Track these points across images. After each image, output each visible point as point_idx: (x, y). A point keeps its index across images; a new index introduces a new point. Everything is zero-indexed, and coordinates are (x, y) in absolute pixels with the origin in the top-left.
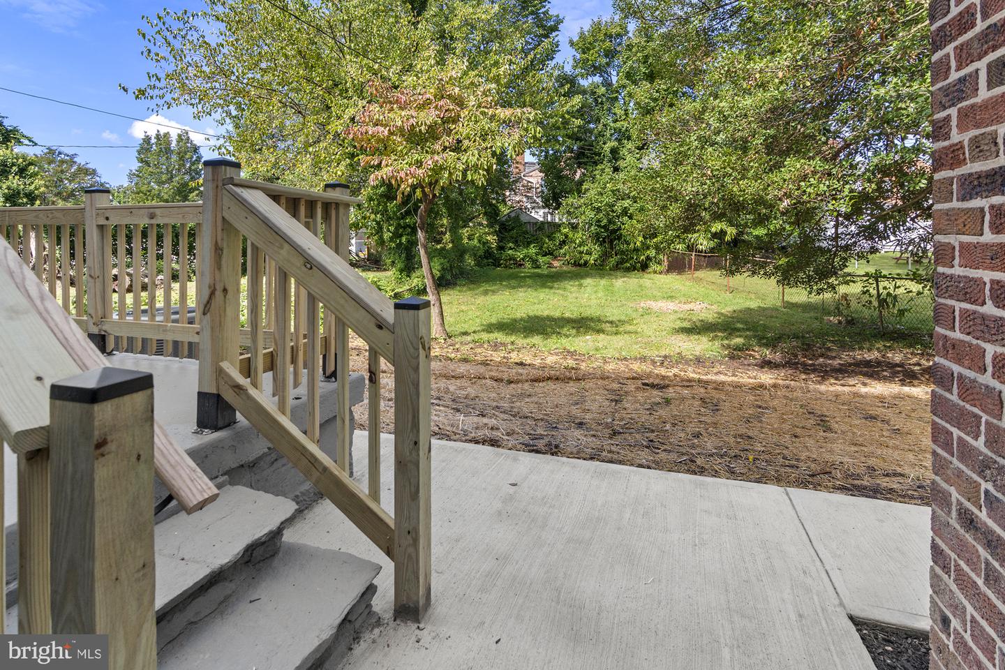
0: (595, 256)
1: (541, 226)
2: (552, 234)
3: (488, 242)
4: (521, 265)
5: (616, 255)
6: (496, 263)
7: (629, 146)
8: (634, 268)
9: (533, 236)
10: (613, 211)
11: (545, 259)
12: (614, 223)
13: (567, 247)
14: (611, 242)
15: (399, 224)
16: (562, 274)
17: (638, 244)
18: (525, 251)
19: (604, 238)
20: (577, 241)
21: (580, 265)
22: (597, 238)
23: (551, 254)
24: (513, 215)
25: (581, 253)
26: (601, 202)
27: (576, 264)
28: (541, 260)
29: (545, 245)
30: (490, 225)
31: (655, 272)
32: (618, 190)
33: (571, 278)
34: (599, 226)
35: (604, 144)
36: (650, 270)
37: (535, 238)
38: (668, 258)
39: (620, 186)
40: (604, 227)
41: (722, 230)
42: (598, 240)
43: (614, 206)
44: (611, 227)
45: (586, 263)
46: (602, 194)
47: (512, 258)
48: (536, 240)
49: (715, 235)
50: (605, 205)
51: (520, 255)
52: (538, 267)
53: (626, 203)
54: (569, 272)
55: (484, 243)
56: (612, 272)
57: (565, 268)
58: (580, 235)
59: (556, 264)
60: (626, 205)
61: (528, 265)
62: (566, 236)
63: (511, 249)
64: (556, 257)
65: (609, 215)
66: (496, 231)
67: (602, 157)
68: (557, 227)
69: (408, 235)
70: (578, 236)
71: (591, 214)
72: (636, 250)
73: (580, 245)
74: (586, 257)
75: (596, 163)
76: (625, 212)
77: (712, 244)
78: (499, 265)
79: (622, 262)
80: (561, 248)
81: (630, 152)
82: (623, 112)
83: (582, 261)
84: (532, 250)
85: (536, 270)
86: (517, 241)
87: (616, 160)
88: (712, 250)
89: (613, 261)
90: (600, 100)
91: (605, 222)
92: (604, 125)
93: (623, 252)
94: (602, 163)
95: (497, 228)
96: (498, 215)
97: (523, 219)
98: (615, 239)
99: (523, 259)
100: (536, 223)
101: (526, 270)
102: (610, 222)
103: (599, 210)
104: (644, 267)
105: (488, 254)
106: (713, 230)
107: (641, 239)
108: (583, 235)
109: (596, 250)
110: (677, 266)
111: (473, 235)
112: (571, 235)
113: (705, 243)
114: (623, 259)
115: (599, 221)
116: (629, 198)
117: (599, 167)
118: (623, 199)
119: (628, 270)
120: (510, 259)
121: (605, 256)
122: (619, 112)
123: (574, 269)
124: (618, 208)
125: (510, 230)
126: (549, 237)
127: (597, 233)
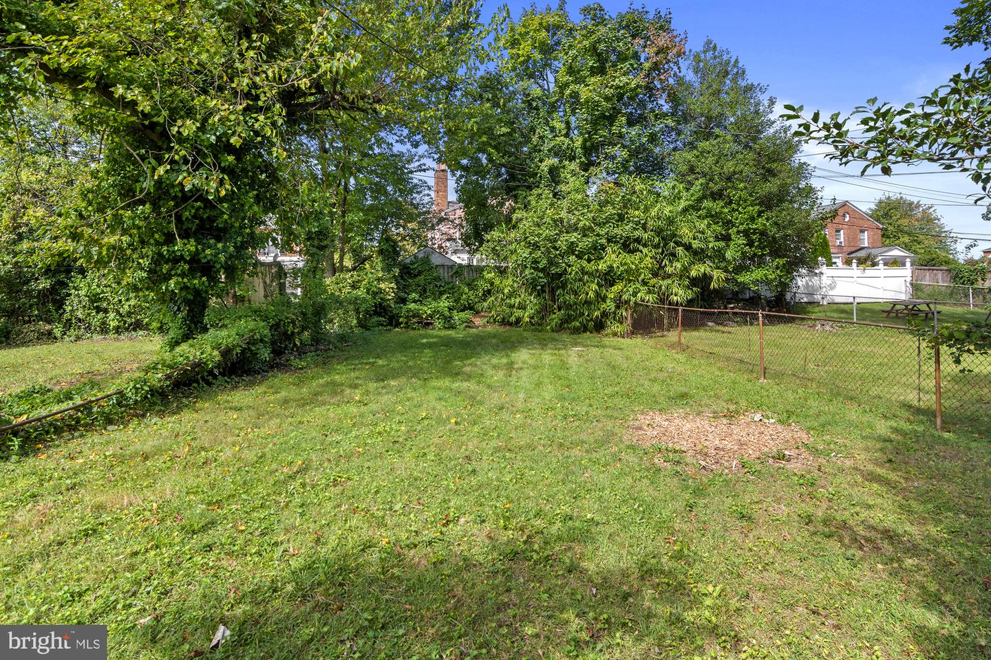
0: (530, 311)
1: (458, 270)
2: (473, 280)
3: (380, 291)
4: (428, 324)
5: (559, 310)
6: (393, 321)
7: (572, 167)
8: (585, 329)
9: (449, 283)
10: (555, 248)
11: (462, 315)
12: (557, 265)
13: (493, 298)
14: (553, 291)
15: (160, 255)
16: (482, 338)
17: (591, 294)
18: (434, 304)
19: (542, 286)
20: (506, 291)
21: (511, 324)
22: (532, 285)
23: (471, 308)
24: (421, 255)
25: (512, 306)
26: (539, 235)
27: (504, 322)
28: (457, 316)
29: (464, 296)
30: (388, 268)
31: (615, 334)
32: (561, 220)
33: (496, 348)
34: (536, 269)
35: (541, 161)
36: (608, 331)
37: (450, 286)
38: (632, 315)
39: (563, 214)
40: (543, 270)
41: (705, 274)
42: (534, 288)
43: (555, 241)
44: (554, 270)
45: (518, 320)
46: (538, 225)
47: (417, 315)
48: (452, 290)
49: (694, 282)
50: (544, 240)
51: (426, 310)
52: (452, 327)
53: (574, 237)
54: (494, 336)
55: (375, 294)
56: (555, 335)
57: (489, 328)
58: (510, 282)
59: (478, 321)
60: (573, 239)
61: (438, 324)
62: (492, 284)
63: (415, 301)
64: (478, 312)
65: (549, 253)
66: (394, 276)
67: (538, 179)
68: (480, 270)
69: (183, 275)
70: (508, 284)
71: (525, 253)
72: (588, 303)
73: (509, 297)
74: (519, 313)
75: (530, 188)
76: (571, 249)
77: (690, 295)
78: (398, 324)
79: (567, 320)
80: (484, 300)
81: (574, 174)
82: (563, 126)
83: (513, 319)
84: (444, 304)
85: (450, 332)
86: (425, 291)
87: (557, 183)
88: (690, 302)
89: (556, 317)
90: (534, 104)
91: (543, 263)
92: (541, 138)
93: (569, 307)
94: (538, 187)
95: (397, 271)
96: (398, 254)
97: (436, 260)
98: (558, 288)
99: (431, 316)
100: (451, 267)
101: (435, 332)
102: (551, 262)
103: (536, 246)
104: (599, 326)
105: (381, 309)
106: (693, 273)
107: (594, 287)
108: (514, 281)
109: (532, 303)
110: (645, 323)
111: (359, 281)
112: (497, 282)
113: (681, 292)
114: (569, 316)
115: (535, 262)
116: (576, 229)
117: (535, 192)
118: (567, 232)
119: (576, 331)
120: (414, 316)
121: (544, 312)
122: (559, 125)
123: (502, 329)
124: (562, 243)
125: (416, 276)
126: (469, 285)
127: (534, 279)
